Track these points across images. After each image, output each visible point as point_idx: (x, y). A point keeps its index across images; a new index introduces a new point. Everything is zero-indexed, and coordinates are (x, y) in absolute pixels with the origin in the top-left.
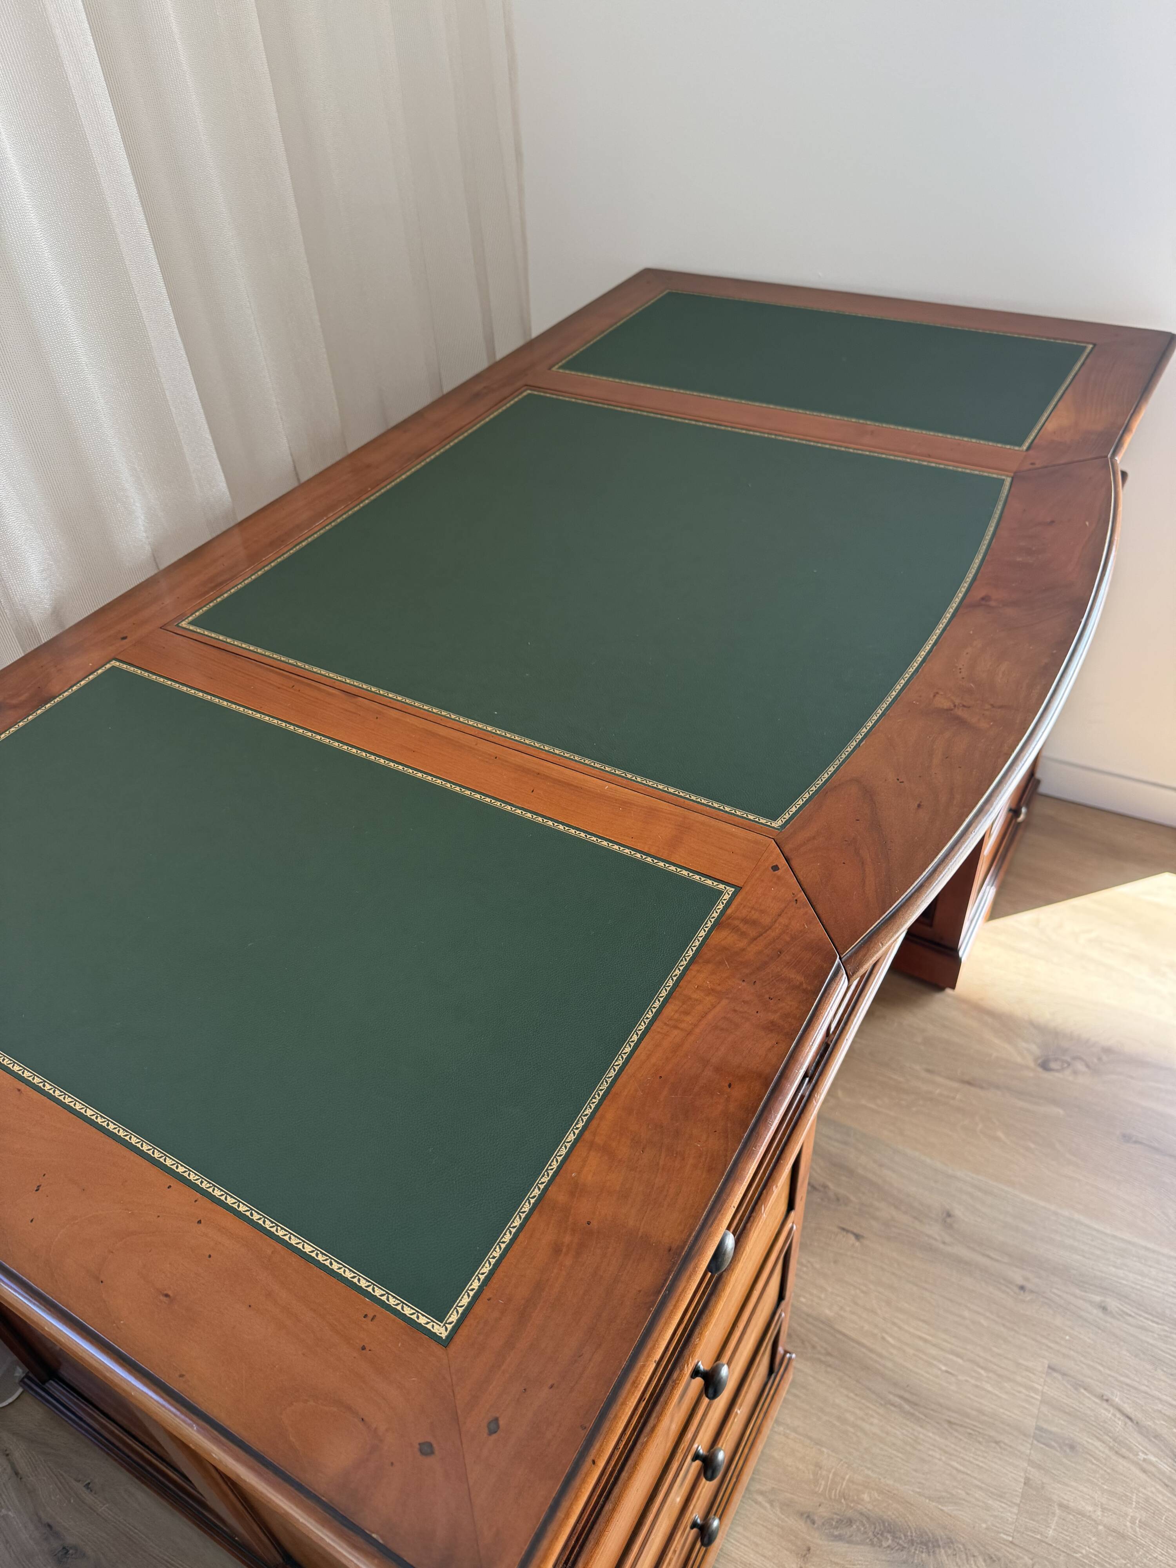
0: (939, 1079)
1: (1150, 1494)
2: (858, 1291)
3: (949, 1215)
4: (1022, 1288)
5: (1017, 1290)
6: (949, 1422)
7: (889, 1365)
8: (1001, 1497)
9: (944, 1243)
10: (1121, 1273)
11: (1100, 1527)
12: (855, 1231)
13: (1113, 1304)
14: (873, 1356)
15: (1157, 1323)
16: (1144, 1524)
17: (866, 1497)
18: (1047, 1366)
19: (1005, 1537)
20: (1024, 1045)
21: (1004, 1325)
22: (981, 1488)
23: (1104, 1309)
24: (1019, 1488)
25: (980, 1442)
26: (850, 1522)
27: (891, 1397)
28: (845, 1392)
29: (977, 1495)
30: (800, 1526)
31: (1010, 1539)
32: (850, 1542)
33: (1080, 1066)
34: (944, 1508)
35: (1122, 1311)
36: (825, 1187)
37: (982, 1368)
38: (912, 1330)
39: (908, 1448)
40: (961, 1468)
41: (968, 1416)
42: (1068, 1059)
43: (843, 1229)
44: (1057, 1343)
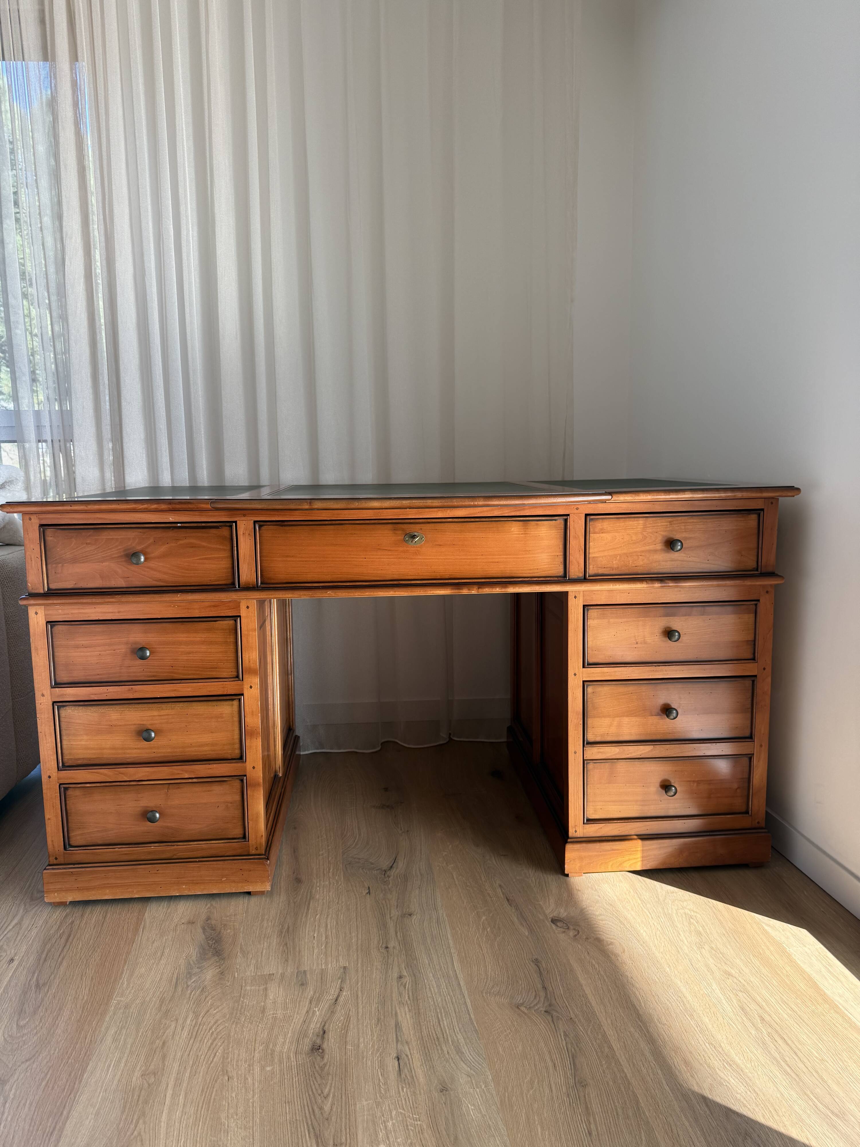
0: (499, 890)
1: (295, 1016)
2: (337, 901)
3: (410, 915)
4: (387, 947)
5: (384, 946)
6: (286, 944)
7: (304, 919)
8: (257, 968)
9: (391, 918)
10: (432, 978)
11: (263, 1004)
12: (371, 892)
13: (407, 980)
14: (304, 915)
15: (409, 998)
16: (275, 1019)
17: (229, 931)
18: (345, 965)
19: (236, 974)
20: (562, 911)
21: (357, 947)
22: (257, 961)
23: (400, 977)
24: (266, 972)
25: (282, 955)
26: (214, 930)
27: (287, 924)
28: (279, 912)
29: (252, 961)
30: (203, 917)
31: (236, 976)
32: (204, 932)
33: (572, 933)
34: (239, 954)
35: (406, 984)
36: (389, 877)
37: (326, 947)
38: (329, 921)
39: (263, 936)
40: (264, 954)
41: (294, 948)
42: (571, 927)
43: (369, 888)
44: (362, 966)
